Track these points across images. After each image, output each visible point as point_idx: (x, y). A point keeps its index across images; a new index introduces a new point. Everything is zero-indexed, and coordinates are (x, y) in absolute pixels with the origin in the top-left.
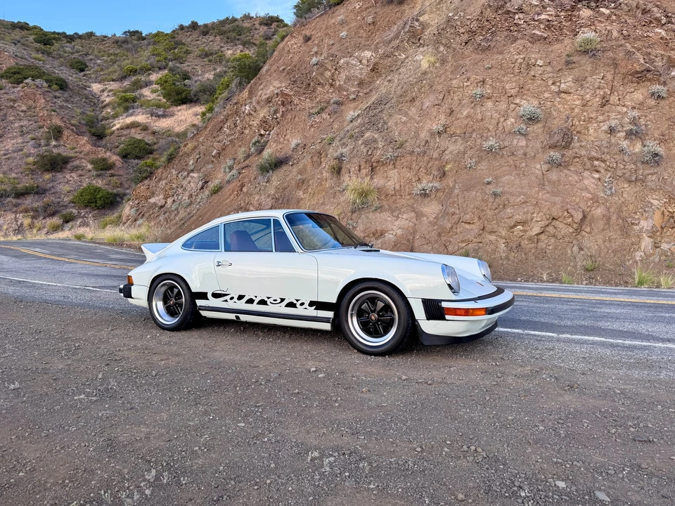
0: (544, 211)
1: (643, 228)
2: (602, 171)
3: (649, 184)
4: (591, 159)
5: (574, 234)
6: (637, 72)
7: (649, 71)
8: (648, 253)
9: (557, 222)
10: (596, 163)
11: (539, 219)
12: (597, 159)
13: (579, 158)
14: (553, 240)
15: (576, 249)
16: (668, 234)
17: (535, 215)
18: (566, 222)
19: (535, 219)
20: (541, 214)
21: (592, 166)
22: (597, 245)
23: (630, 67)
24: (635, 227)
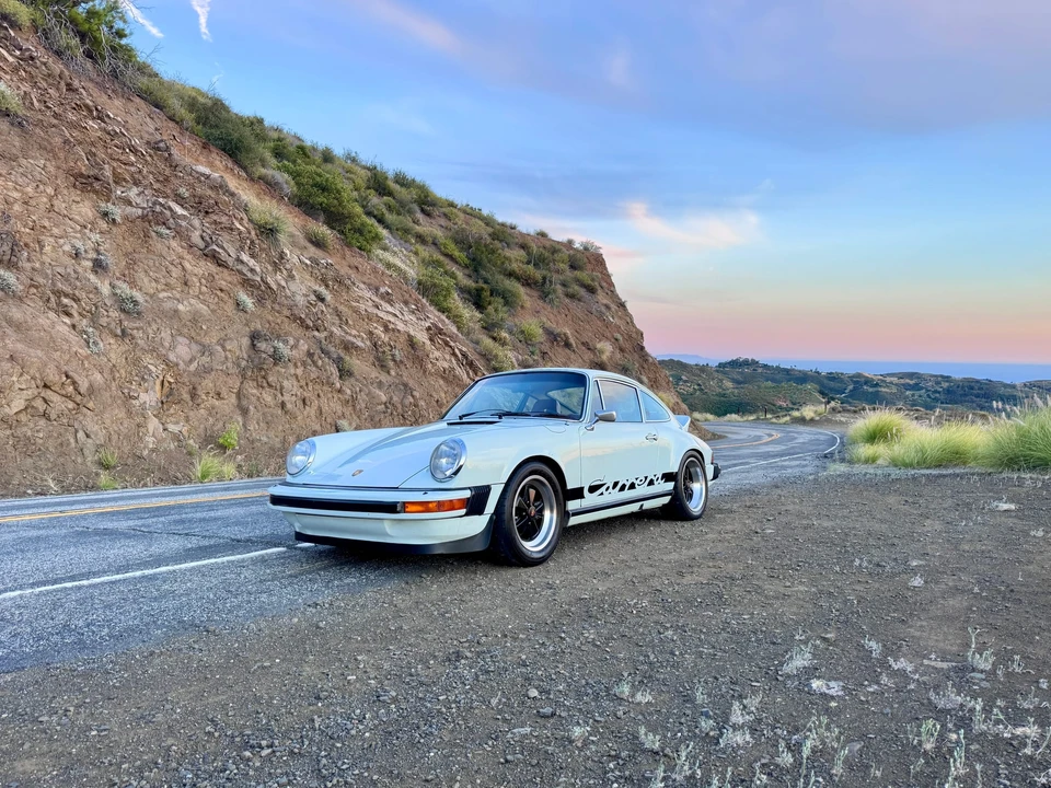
0: (31, 371)
1: (145, 402)
2: (76, 314)
3: (139, 341)
4: (59, 293)
5: (74, 412)
6: (82, 175)
7: (97, 179)
8: (159, 437)
9: (49, 392)
10: (65, 301)
11: (23, 387)
12: (67, 296)
13: (36, 287)
14: (42, 422)
15: (81, 435)
16: (172, 411)
17: (15, 379)
18: (64, 392)
19: (17, 386)
20: (26, 377)
21: (59, 304)
22: (105, 428)
23: (72, 164)
24: (134, 402)
